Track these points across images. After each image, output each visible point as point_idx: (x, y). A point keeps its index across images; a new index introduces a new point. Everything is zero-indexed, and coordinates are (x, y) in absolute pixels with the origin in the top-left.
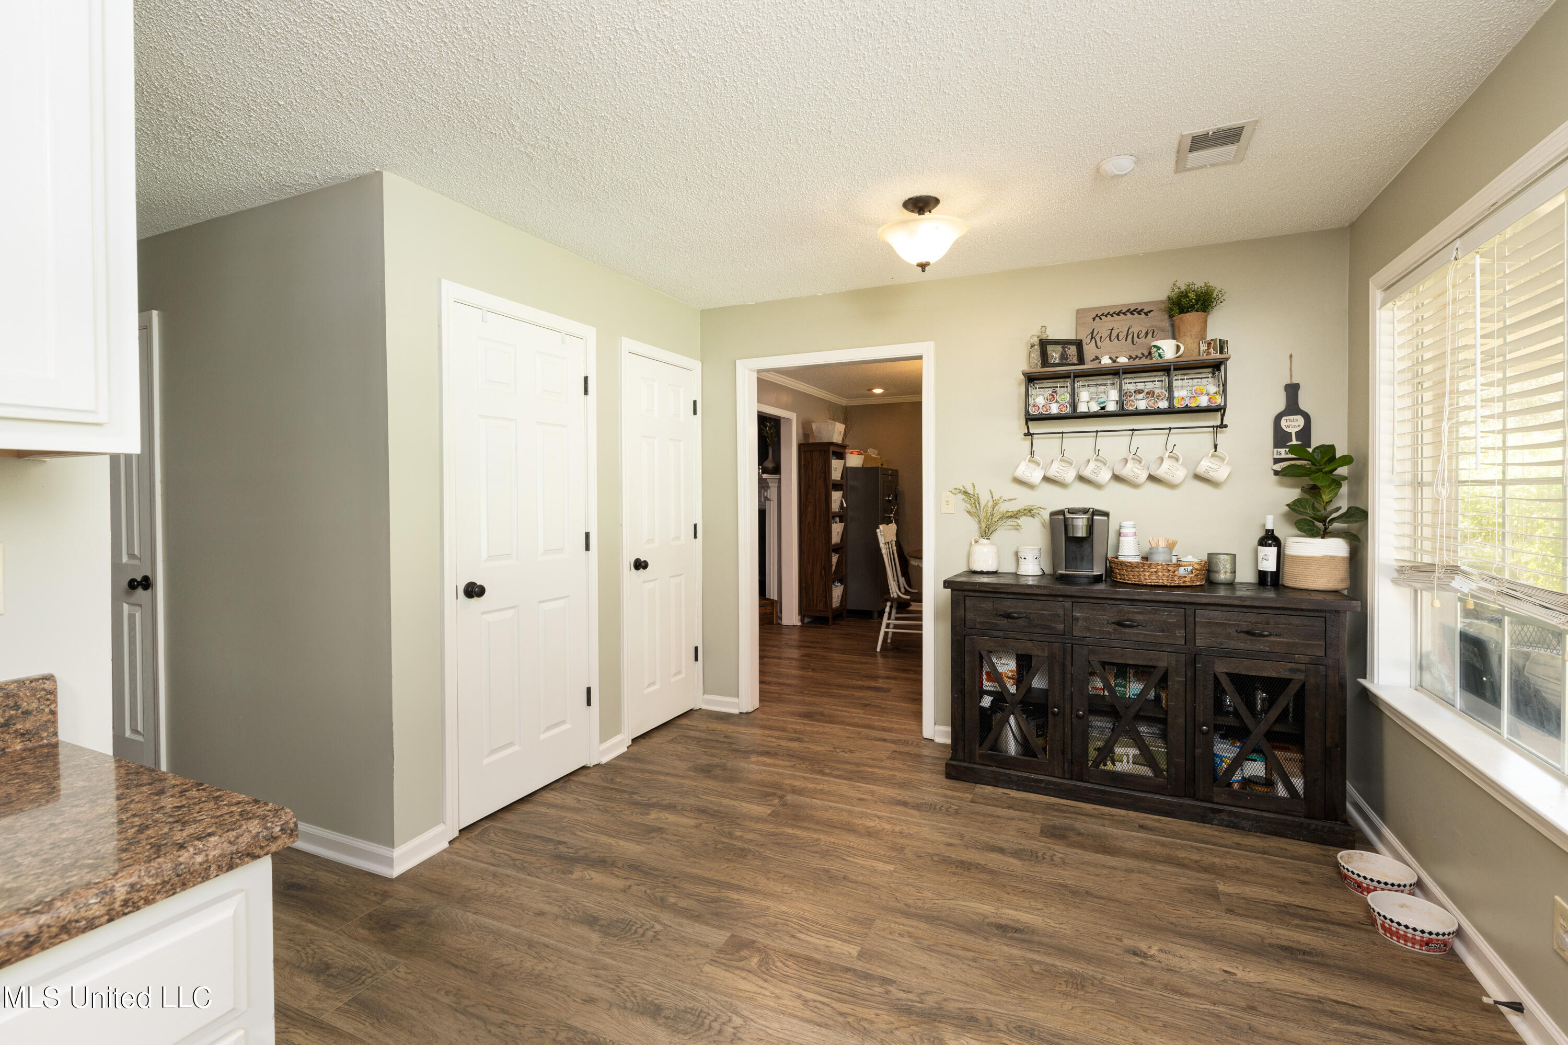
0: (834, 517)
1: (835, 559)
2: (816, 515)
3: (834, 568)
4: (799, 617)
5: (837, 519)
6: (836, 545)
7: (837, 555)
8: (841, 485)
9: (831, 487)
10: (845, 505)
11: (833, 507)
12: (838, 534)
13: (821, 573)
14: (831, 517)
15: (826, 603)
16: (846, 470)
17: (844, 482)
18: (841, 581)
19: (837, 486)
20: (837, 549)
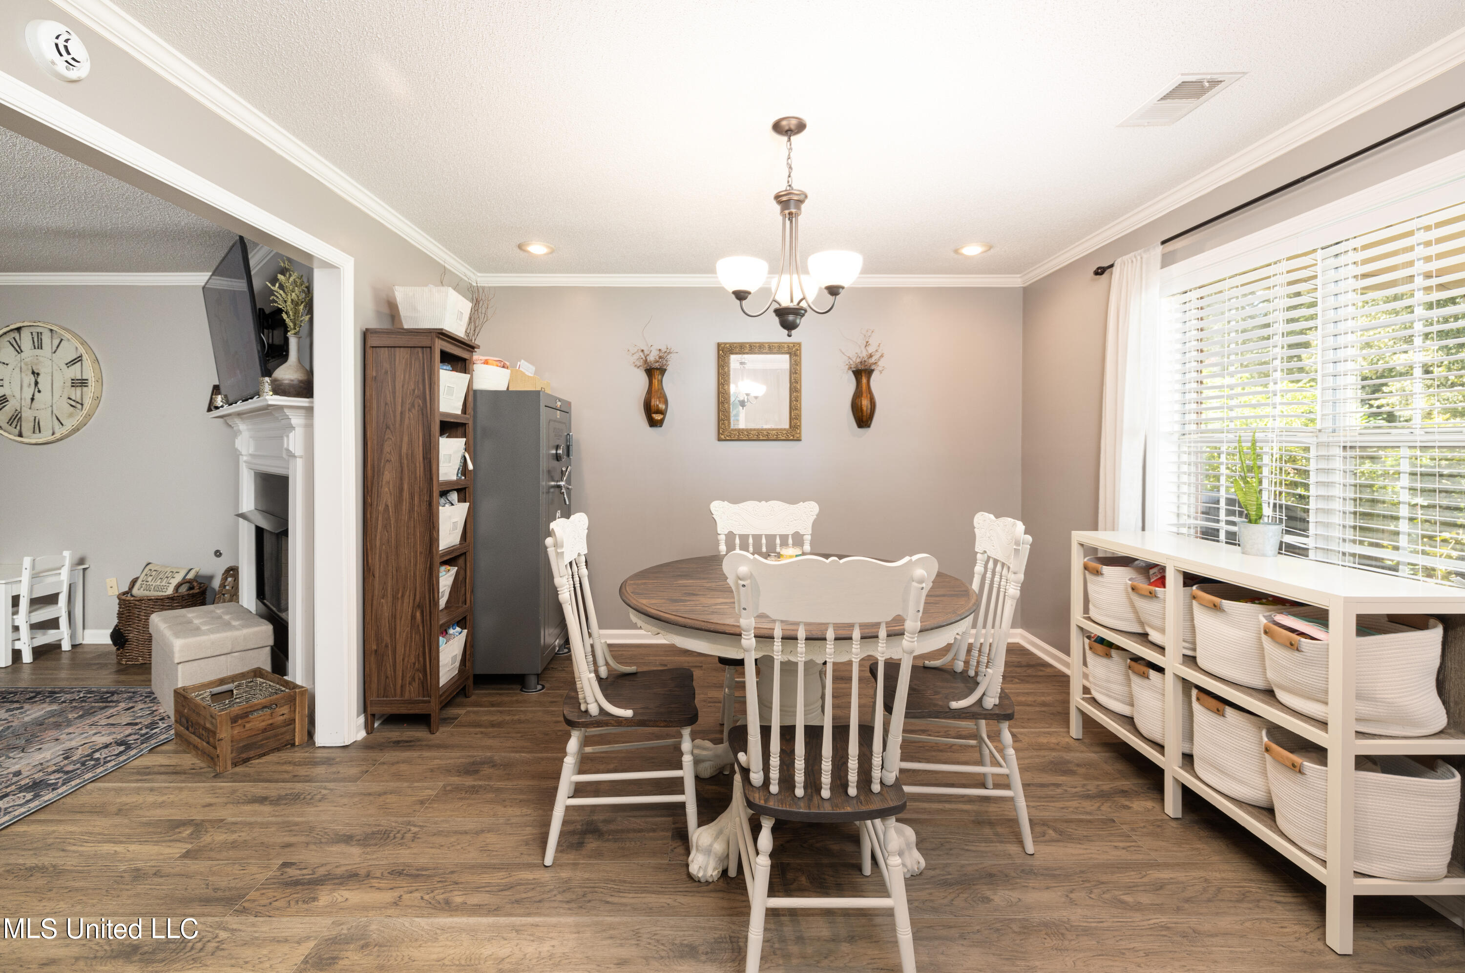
0: (444, 494)
1: (446, 578)
2: (401, 490)
3: (443, 602)
4: (362, 719)
5: (454, 496)
6: (451, 550)
7: (454, 570)
8: (464, 425)
9: (436, 428)
10: (470, 466)
11: (442, 470)
12: (455, 528)
13: (413, 617)
14: (436, 494)
15: (423, 684)
16: (472, 397)
17: (468, 419)
18: (462, 623)
19: (450, 427)
20: (452, 559)
